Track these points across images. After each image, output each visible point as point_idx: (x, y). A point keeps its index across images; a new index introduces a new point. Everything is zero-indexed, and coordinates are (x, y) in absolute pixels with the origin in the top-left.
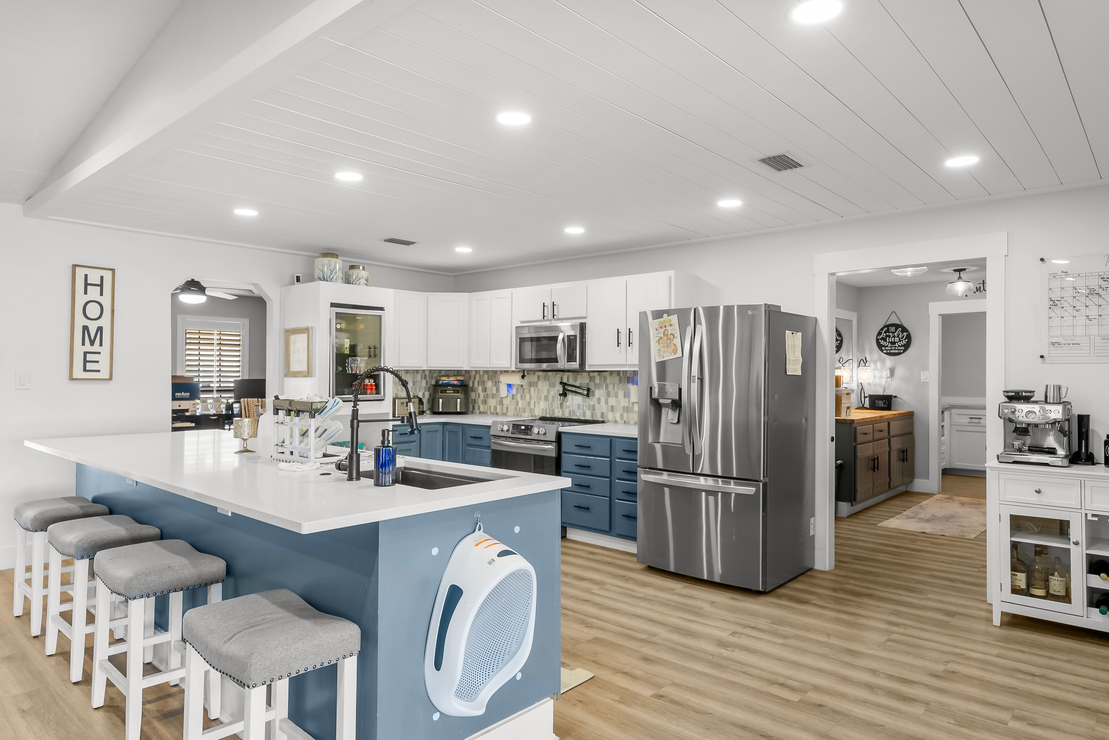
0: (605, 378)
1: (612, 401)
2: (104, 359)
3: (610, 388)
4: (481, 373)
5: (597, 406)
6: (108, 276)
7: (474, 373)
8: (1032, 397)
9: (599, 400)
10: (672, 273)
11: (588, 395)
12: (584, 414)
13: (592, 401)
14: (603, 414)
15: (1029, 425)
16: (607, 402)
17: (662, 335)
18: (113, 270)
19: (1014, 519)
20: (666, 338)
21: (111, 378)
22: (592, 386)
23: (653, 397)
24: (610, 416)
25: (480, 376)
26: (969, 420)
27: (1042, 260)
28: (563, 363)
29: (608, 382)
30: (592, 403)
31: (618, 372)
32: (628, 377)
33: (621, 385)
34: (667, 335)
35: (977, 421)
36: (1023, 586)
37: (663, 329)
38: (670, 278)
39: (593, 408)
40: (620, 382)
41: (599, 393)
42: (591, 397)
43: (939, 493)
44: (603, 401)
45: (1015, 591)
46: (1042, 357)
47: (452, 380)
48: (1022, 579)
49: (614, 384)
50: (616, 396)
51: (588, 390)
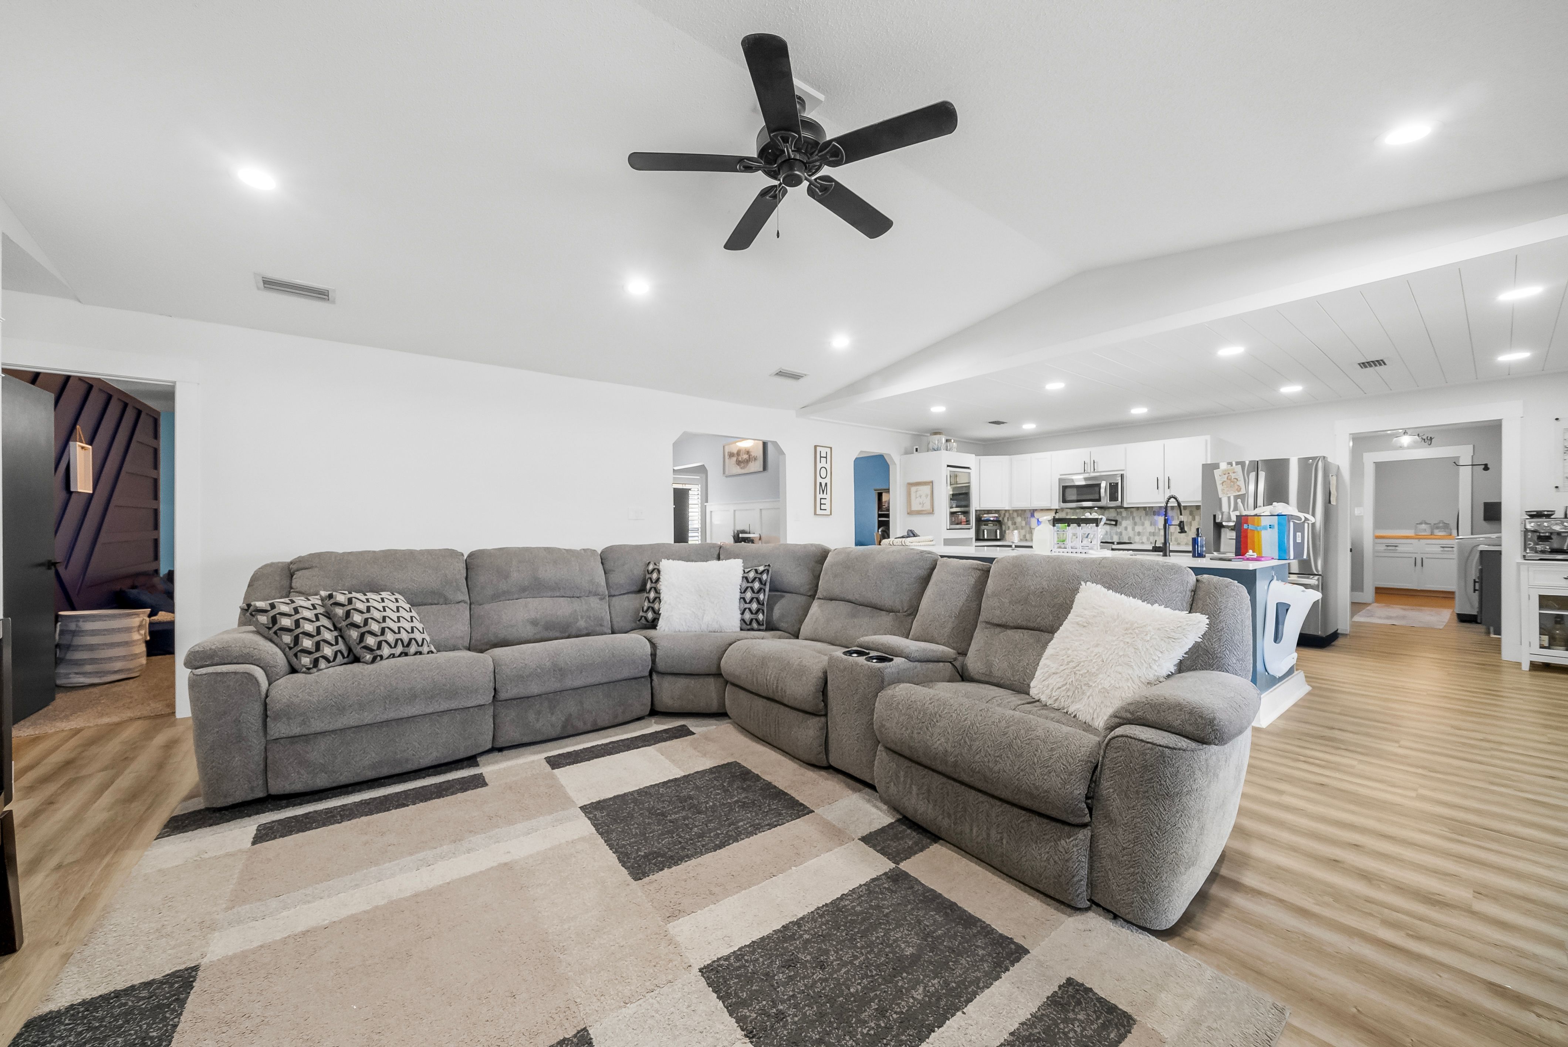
0: (1132, 513)
1: (1138, 528)
2: (827, 502)
3: (1137, 519)
4: (1011, 512)
5: (1124, 532)
6: (828, 450)
7: (1003, 512)
8: (1552, 515)
9: (1126, 529)
10: (1208, 437)
11: (1116, 525)
12: (1112, 538)
13: (1119, 529)
14: (1129, 538)
15: (1551, 533)
16: (1133, 529)
17: (1225, 479)
18: (831, 448)
19: (1541, 597)
20: (1229, 481)
21: (831, 514)
22: (1119, 518)
23: (1217, 521)
24: (1137, 539)
25: (1010, 514)
26: (1386, 548)
27: (1557, 419)
28: (1105, 501)
29: (1135, 514)
30: (1119, 531)
31: (1145, 508)
32: (1154, 512)
33: (1147, 517)
34: (1230, 479)
35: (1394, 548)
36: (1546, 644)
37: (1226, 476)
38: (1206, 441)
39: (1121, 534)
40: (1146, 514)
41: (1124, 523)
42: (1118, 526)
43: (1373, 602)
44: (1130, 529)
45: (1542, 647)
46: (1557, 487)
47: (992, 517)
48: (1546, 638)
49: (1141, 517)
50: (1143, 524)
51: (1116, 521)
